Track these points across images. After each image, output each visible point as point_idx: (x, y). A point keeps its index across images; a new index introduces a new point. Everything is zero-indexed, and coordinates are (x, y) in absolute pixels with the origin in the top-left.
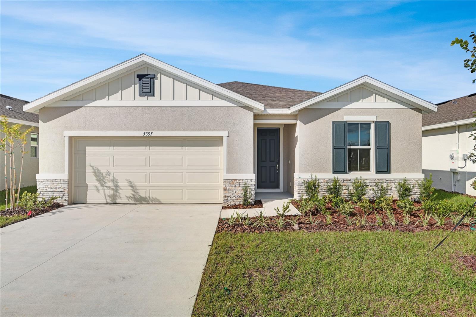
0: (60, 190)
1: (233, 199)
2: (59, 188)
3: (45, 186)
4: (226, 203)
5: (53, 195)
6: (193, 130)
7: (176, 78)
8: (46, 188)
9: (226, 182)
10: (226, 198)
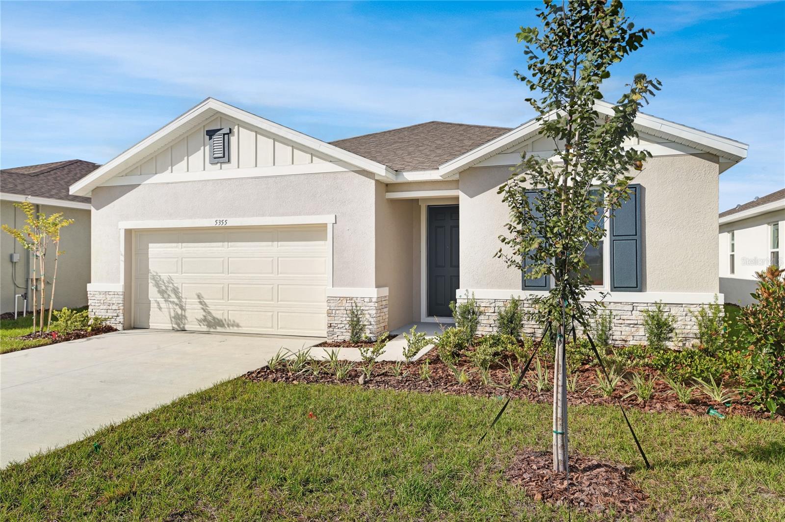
0: (114, 307)
1: (342, 330)
2: (113, 304)
3: (97, 301)
4: (332, 337)
5: (106, 314)
6: (283, 215)
7: (258, 131)
8: (98, 305)
9: (332, 301)
10: (331, 329)
